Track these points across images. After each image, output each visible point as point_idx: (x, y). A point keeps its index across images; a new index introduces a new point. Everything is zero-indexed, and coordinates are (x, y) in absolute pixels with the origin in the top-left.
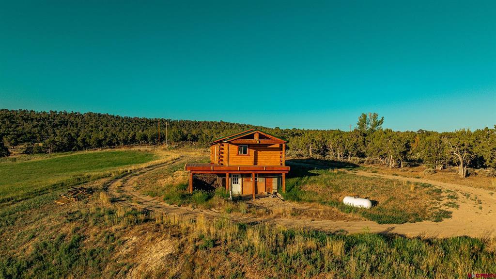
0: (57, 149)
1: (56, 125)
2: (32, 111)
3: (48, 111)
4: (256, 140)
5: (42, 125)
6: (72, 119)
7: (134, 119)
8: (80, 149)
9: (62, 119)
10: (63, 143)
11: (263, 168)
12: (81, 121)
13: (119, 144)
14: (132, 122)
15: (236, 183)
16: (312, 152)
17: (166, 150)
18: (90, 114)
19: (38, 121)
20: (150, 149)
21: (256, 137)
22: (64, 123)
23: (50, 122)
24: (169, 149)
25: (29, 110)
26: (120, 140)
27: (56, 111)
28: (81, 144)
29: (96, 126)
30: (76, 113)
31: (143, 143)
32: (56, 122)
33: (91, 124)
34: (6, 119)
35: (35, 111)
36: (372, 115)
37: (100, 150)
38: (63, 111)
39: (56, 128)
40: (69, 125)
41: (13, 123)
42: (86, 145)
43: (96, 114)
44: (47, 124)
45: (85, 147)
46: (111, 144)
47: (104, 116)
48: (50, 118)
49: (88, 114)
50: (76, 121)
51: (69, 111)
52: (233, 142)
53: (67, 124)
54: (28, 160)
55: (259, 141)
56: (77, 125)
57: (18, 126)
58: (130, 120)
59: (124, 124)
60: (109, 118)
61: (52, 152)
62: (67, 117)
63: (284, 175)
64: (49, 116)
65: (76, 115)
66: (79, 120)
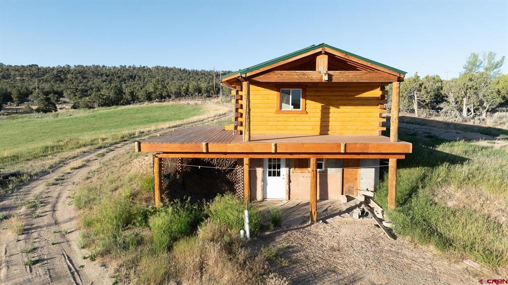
0: (103, 103)
1: (125, 80)
2: (104, 66)
3: (118, 66)
4: (321, 71)
5: (111, 80)
6: (140, 73)
7: (201, 72)
8: (128, 103)
9: (131, 74)
10: (110, 96)
11: (339, 146)
12: (149, 75)
13: (170, 97)
14: (198, 75)
15: (274, 175)
16: (419, 104)
17: (220, 103)
18: (157, 68)
19: (107, 76)
20: (199, 102)
21: (322, 62)
22: (132, 77)
23: (119, 77)
24: (223, 102)
25: (101, 65)
26: (172, 93)
27: (125, 66)
28: (129, 98)
29: (162, 79)
30: (144, 67)
31: (196, 96)
32: (124, 76)
33: (157, 78)
34: (78, 75)
35: (106, 67)
36: (487, 55)
37: (147, 104)
38: (132, 66)
39: (123, 82)
40: (136, 79)
41: (84, 78)
42: (134, 99)
43: (163, 68)
44: (115, 79)
45: (133, 100)
46: (162, 98)
47: (171, 69)
48: (119, 72)
49: (155, 68)
50: (144, 75)
51: (138, 66)
52: (258, 79)
53: (135, 77)
54: (70, 115)
55: (330, 76)
56: (144, 79)
57: (89, 81)
58: (197, 73)
59: (190, 77)
60: (176, 71)
61: (99, 106)
62: (135, 72)
63: (392, 163)
64: (119, 71)
65: (143, 69)
66: (146, 74)
